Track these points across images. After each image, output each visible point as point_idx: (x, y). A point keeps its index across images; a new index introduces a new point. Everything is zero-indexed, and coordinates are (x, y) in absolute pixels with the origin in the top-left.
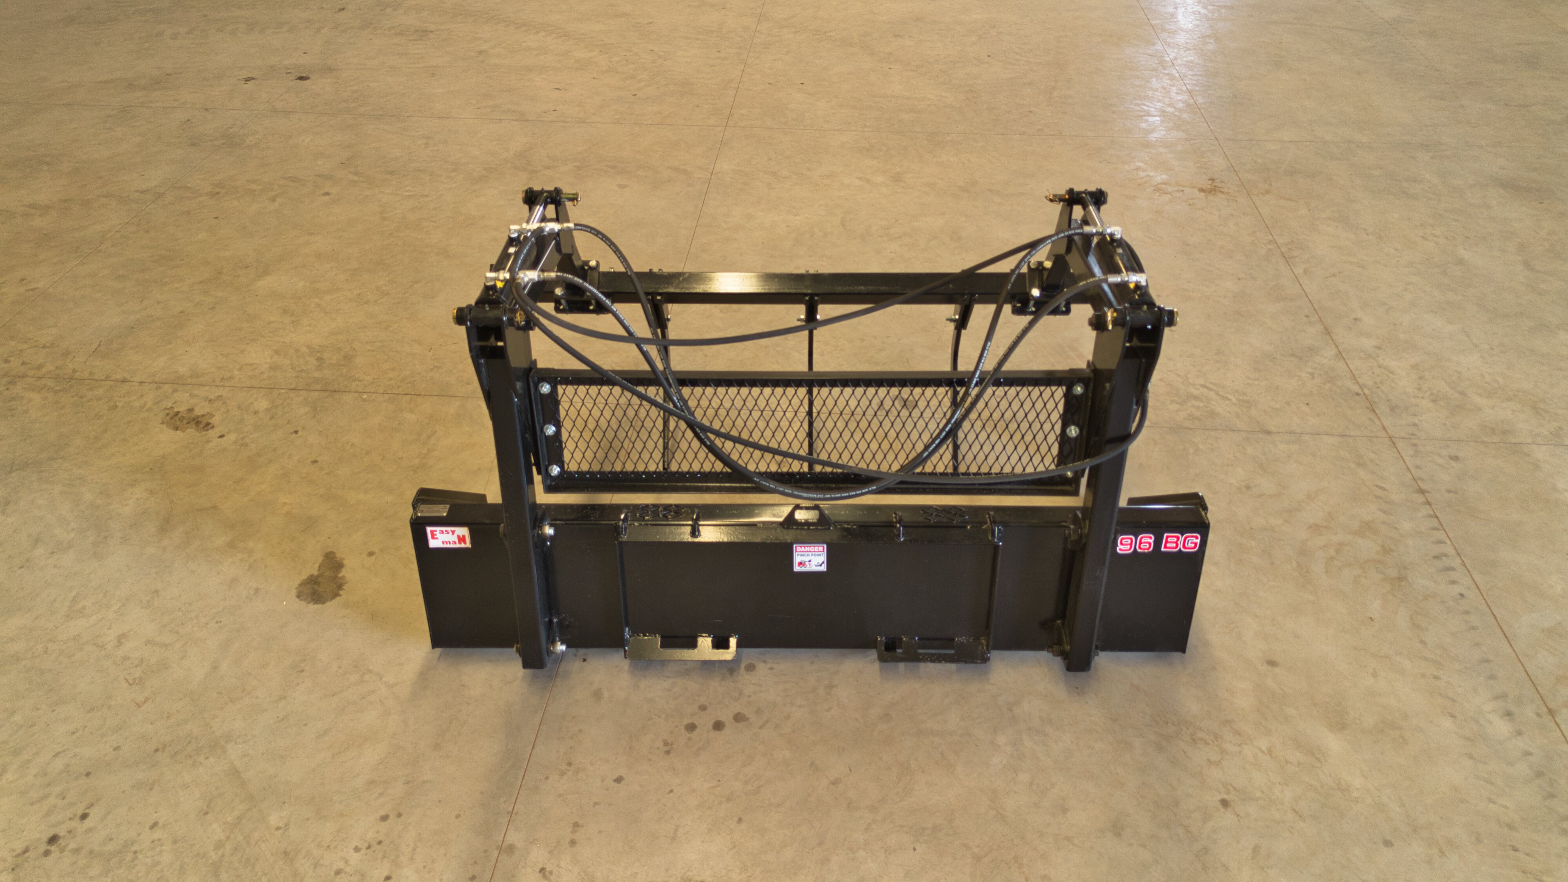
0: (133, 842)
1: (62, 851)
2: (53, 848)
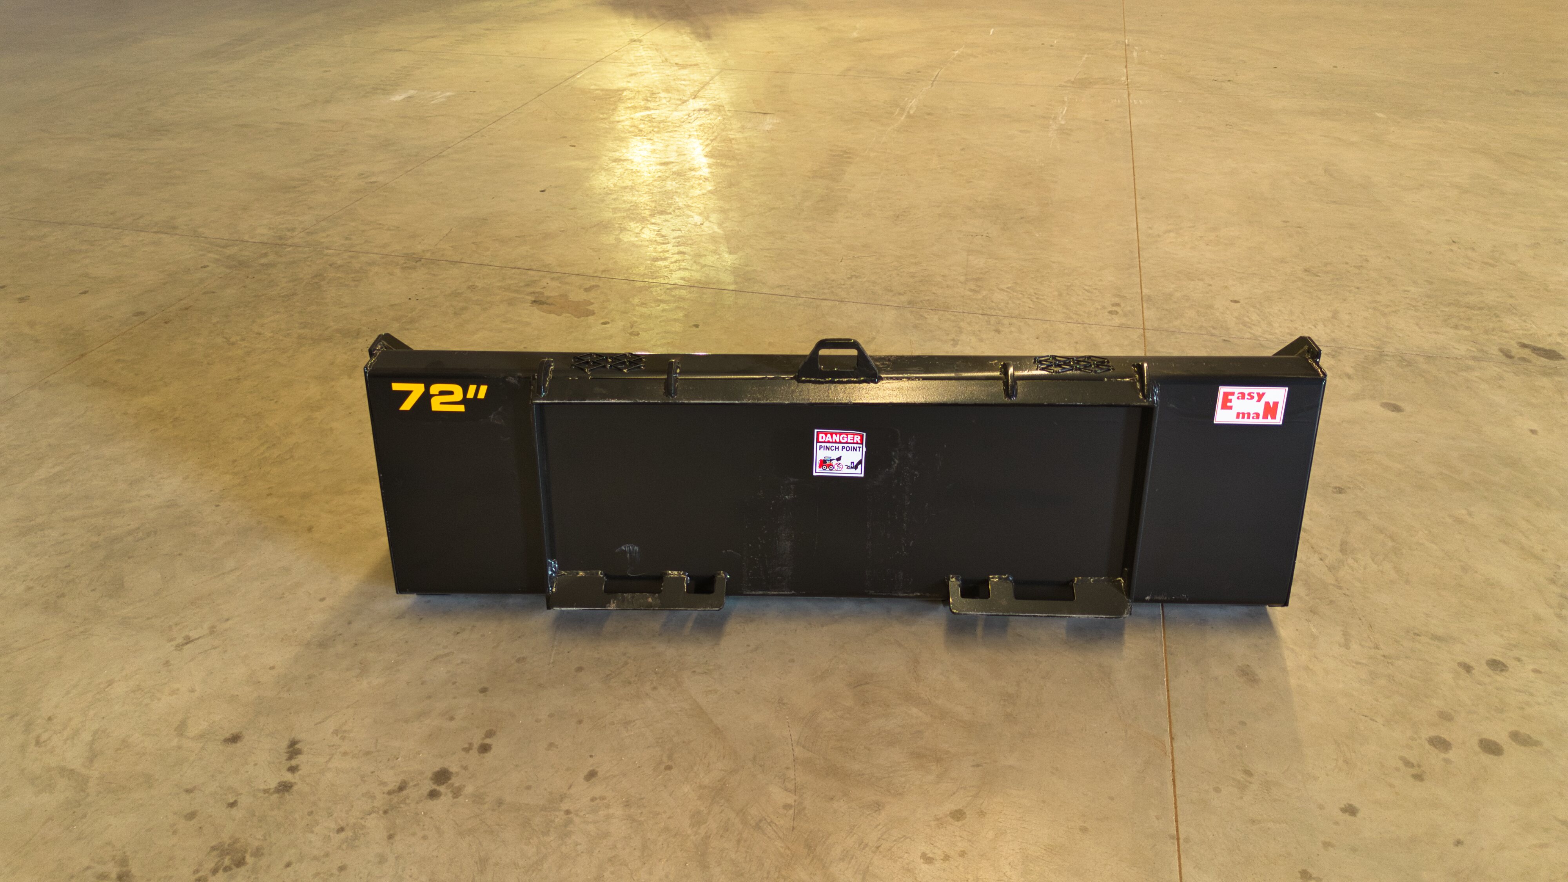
0: (562, 798)
1: (457, 792)
2: (442, 789)
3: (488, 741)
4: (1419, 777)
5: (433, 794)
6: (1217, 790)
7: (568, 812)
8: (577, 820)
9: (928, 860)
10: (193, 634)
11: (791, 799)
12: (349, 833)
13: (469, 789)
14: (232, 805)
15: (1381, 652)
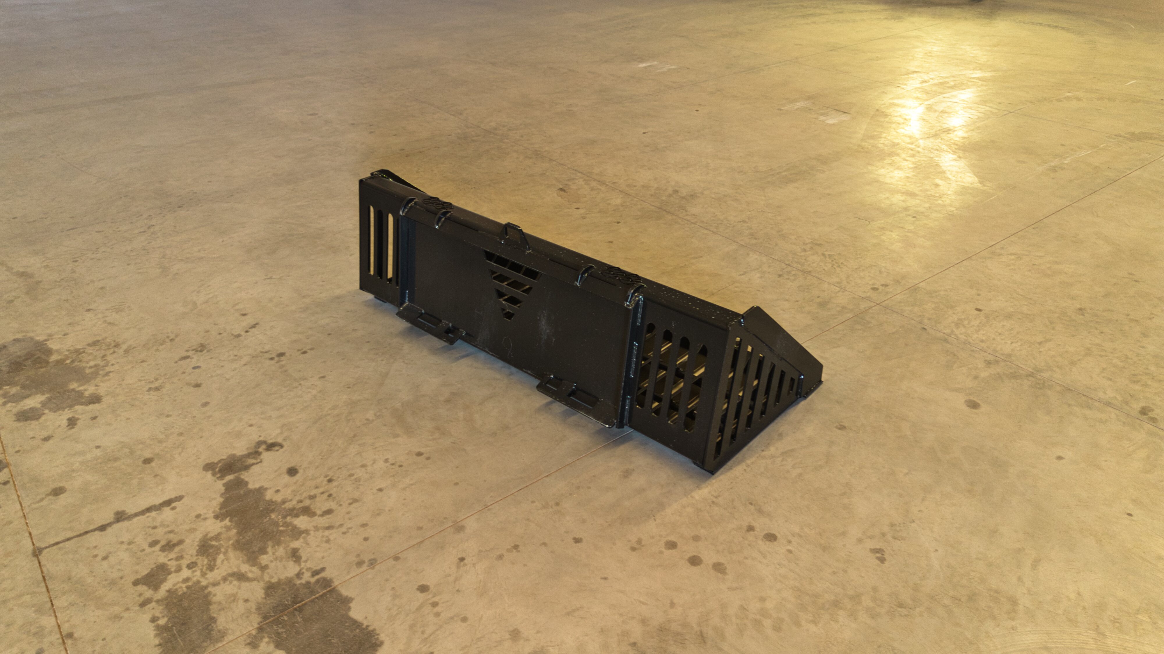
3: (308, 351)
4: (633, 549)
5: (272, 359)
6: (533, 502)
7: (300, 384)
8: (300, 388)
9: (386, 461)
10: (274, 277)
11: (371, 418)
12: (236, 358)
13: (283, 363)
14: (220, 334)
15: (714, 500)
